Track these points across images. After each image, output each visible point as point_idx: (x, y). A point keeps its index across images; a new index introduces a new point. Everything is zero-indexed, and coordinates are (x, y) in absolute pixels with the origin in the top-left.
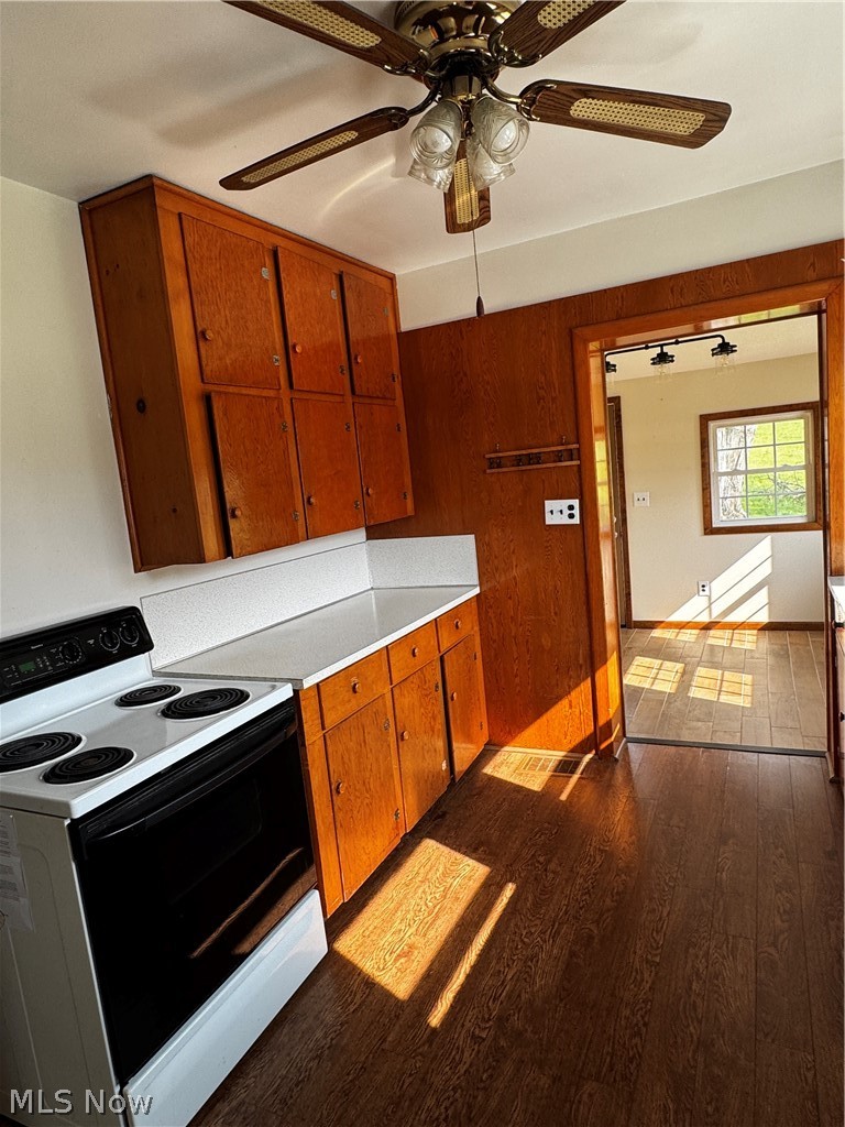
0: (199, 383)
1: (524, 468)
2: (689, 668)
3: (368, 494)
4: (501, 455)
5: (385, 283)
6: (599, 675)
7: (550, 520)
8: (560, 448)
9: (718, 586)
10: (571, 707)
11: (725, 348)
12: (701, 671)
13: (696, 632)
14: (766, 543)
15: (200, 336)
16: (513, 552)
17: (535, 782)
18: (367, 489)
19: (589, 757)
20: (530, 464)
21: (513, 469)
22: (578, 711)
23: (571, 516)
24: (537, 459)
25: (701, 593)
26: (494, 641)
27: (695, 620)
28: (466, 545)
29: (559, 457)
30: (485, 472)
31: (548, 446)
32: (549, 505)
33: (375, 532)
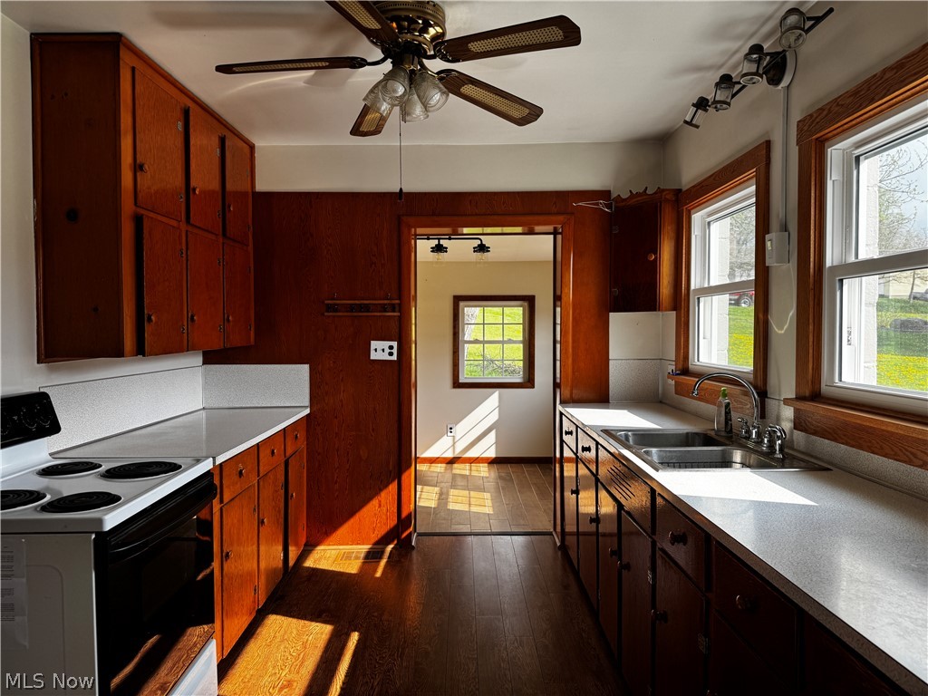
0: (134, 207)
1: (355, 314)
2: (444, 490)
3: (228, 320)
4: (338, 302)
5: (247, 149)
6: (404, 477)
7: (374, 356)
8: (386, 302)
9: (460, 429)
10: (380, 506)
11: (482, 248)
12: (452, 492)
13: (444, 465)
14: (495, 396)
15: (138, 168)
16: (342, 380)
17: (353, 567)
18: (228, 317)
19: (390, 547)
20: (361, 312)
21: (346, 314)
22: (385, 509)
23: (391, 354)
24: (366, 308)
25: (449, 434)
26: (319, 454)
27: (444, 456)
28: (300, 374)
29: (384, 308)
30: (323, 314)
31: (376, 299)
32: (374, 344)
33: (210, 358)
